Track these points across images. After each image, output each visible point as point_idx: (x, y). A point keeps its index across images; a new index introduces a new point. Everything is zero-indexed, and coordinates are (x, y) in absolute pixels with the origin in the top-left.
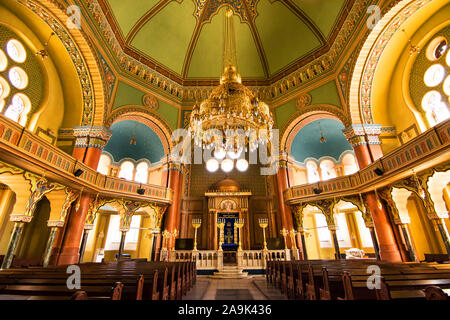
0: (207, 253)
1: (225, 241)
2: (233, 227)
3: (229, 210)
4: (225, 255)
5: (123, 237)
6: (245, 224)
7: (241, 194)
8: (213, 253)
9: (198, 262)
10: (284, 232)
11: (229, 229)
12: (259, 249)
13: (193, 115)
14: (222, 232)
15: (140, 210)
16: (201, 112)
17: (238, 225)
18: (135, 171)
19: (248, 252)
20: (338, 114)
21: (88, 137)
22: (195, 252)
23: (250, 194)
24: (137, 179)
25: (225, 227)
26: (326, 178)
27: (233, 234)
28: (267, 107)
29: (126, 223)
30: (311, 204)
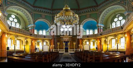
0: (61, 50)
1: (66, 47)
2: (67, 44)
3: (66, 40)
4: (65, 50)
6: (70, 43)
7: (69, 36)
8: (62, 50)
9: (59, 52)
10: (79, 45)
11: (66, 45)
12: (73, 49)
13: (55, 17)
14: (65, 45)
15: (45, 41)
16: (58, 16)
17: (69, 44)
18: (43, 32)
19: (71, 50)
20: (96, 21)
21: (31, 27)
22: (59, 50)
24: (43, 34)
25: (66, 44)
26: (90, 34)
27: (67, 46)
28: (78, 16)
29: (43, 44)
30: (86, 39)
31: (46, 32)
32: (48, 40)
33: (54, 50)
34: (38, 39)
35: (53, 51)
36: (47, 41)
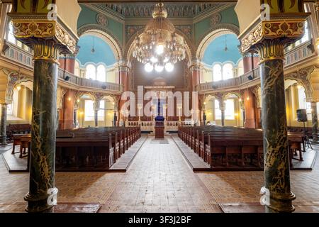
0: (146, 122)
4: (157, 123)
5: (96, 114)
7: (168, 87)
8: (150, 122)
9: (142, 127)
12: (176, 120)
15: (105, 97)
19: (170, 122)
22: (140, 122)
23: (174, 87)
29: (97, 107)
30: (211, 94)
31: (107, 72)
32: (112, 95)
33: (127, 122)
34: (85, 92)
35: (127, 126)
36: (109, 97)
